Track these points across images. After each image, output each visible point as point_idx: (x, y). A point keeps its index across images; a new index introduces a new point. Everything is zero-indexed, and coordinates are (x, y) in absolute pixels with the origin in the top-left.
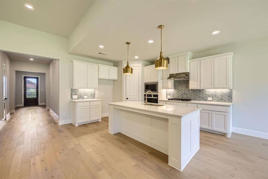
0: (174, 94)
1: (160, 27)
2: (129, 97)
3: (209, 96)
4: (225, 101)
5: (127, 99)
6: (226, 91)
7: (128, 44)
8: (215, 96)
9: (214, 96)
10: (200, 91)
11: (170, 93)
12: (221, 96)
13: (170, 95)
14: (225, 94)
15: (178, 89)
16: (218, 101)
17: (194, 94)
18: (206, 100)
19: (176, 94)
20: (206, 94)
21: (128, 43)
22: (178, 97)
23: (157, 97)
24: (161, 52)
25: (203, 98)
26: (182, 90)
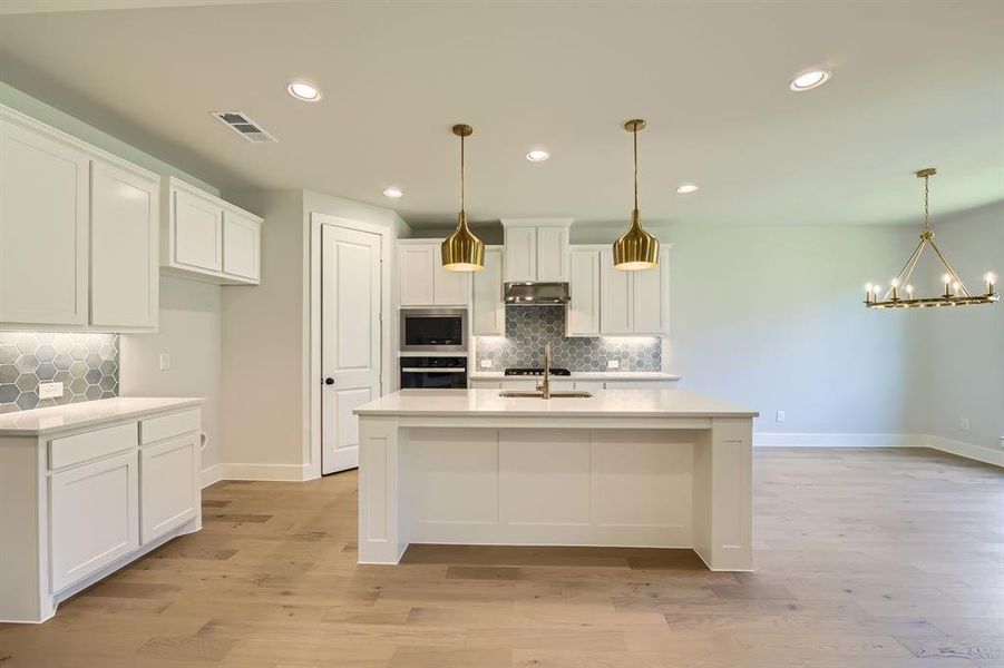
0: (505, 355)
1: (634, 125)
2: (336, 371)
3: (611, 356)
4: (648, 370)
5: (330, 381)
6: (648, 341)
7: (463, 135)
8: (626, 355)
9: (622, 356)
10: (587, 341)
11: (493, 350)
12: (640, 355)
13: (491, 356)
14: (648, 350)
15: (520, 337)
16: (632, 369)
17: (572, 351)
18: (604, 369)
19: (514, 351)
20: (603, 352)
21: (461, 130)
22: (520, 363)
23: (465, 366)
24: (636, 212)
25: (595, 364)
26: (534, 339)
